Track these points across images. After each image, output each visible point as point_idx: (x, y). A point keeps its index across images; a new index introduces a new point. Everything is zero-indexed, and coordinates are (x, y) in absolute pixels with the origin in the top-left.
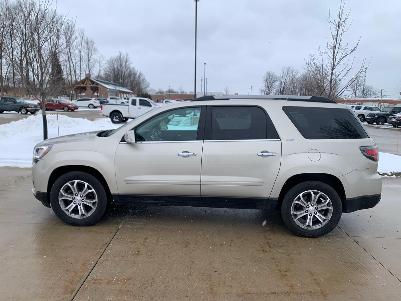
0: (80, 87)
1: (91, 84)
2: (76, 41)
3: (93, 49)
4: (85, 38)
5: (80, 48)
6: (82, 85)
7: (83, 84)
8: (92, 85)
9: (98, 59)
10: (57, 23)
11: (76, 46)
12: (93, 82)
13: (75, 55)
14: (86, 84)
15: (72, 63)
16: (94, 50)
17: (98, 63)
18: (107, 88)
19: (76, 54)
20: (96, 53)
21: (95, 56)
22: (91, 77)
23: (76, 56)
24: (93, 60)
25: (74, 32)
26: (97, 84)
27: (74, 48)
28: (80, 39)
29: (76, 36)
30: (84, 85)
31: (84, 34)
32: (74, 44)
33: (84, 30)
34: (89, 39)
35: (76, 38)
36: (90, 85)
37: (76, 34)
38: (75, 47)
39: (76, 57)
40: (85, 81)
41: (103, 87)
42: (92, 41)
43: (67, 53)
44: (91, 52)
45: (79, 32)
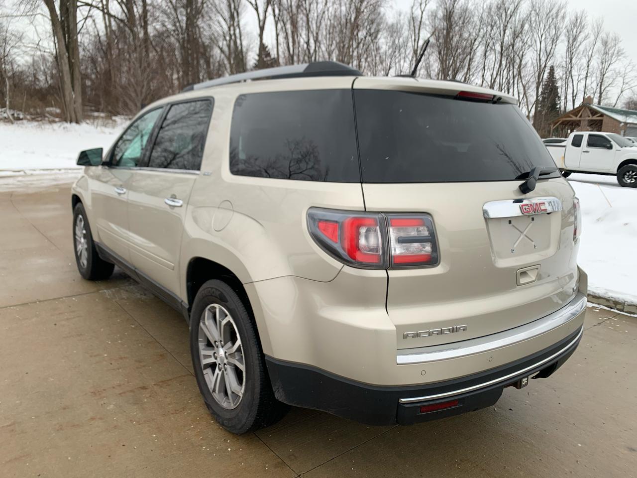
0: (570, 121)
1: (590, 115)
2: (585, 42)
3: (616, 52)
4: (603, 35)
5: (590, 53)
6: (574, 118)
7: (576, 116)
8: (591, 118)
9: (622, 70)
10: (557, 16)
11: (583, 52)
12: (594, 112)
13: (580, 68)
14: (581, 117)
15: (571, 81)
16: (618, 53)
17: (621, 76)
18: (621, 122)
19: (582, 65)
20: (620, 59)
21: (617, 65)
22: (592, 104)
23: (582, 68)
24: (613, 72)
25: (583, 27)
26: (602, 115)
27: (580, 56)
28: (592, 38)
29: (587, 33)
30: (578, 118)
31: (602, 28)
32: (582, 48)
33: (603, 21)
34: (611, 35)
35: (586, 38)
36: (589, 117)
37: (588, 30)
38: (581, 53)
39: (582, 70)
40: (580, 110)
41: (612, 120)
42: (615, 38)
43: (565, 65)
44: (610, 58)
45: (593, 26)
